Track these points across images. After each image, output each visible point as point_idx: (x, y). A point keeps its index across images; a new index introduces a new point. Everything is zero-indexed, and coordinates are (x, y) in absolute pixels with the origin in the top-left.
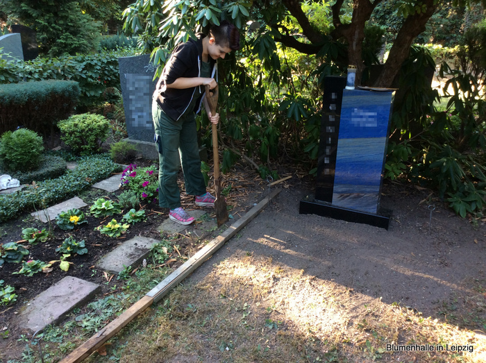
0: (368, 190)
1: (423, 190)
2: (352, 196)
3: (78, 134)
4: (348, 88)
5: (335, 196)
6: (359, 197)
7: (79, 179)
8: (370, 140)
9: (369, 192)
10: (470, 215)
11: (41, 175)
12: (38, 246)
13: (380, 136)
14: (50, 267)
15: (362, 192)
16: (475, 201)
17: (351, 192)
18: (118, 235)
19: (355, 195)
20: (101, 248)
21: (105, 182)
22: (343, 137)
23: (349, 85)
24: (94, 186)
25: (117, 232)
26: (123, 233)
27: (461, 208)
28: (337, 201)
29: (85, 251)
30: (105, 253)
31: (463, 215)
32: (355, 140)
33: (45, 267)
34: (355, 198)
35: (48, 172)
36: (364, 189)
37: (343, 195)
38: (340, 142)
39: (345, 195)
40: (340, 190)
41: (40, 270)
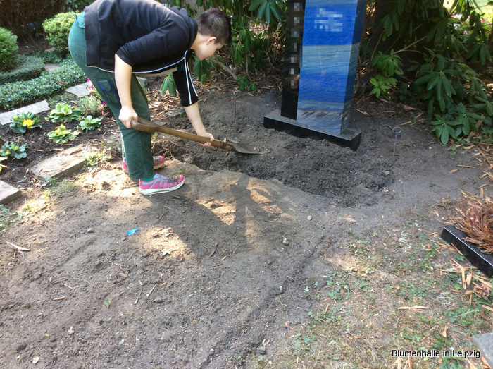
0: (332, 107)
1: (412, 110)
2: (316, 114)
3: (61, 35)
5: (299, 113)
6: (321, 115)
7: (52, 82)
8: (335, 48)
9: (333, 110)
10: (452, 141)
11: (13, 76)
13: (345, 43)
15: (326, 110)
16: (462, 125)
17: (314, 110)
18: (64, 141)
19: (319, 112)
20: (42, 153)
21: (79, 86)
22: (308, 44)
24: (68, 90)
25: (63, 138)
26: (71, 140)
27: (444, 133)
28: (302, 120)
29: (24, 155)
30: (43, 159)
31: (445, 140)
32: (319, 47)
34: (318, 116)
35: (20, 73)
36: (328, 106)
37: (307, 112)
38: (305, 49)
39: (310, 112)
40: (304, 107)
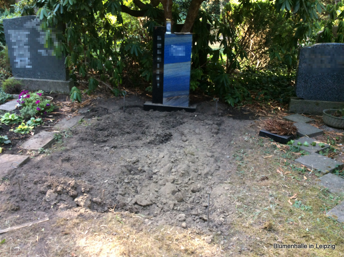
0: (183, 93)
2: (174, 98)
4: (167, 33)
5: (164, 100)
6: (178, 98)
8: (182, 64)
10: (236, 105)
15: (180, 95)
16: (238, 97)
17: (173, 96)
19: (176, 97)
20: (19, 139)
22: (167, 63)
23: (168, 31)
25: (26, 130)
26: (31, 131)
28: (166, 103)
29: (9, 141)
30: (23, 142)
32: (174, 64)
34: (176, 99)
36: (180, 93)
37: (169, 98)
38: (165, 66)
39: (170, 98)
40: (167, 96)
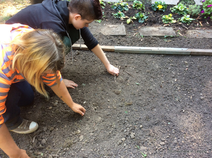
12: (134, 10)
14: (124, 19)
26: (170, 23)
33: (123, 17)
41: (120, 17)
